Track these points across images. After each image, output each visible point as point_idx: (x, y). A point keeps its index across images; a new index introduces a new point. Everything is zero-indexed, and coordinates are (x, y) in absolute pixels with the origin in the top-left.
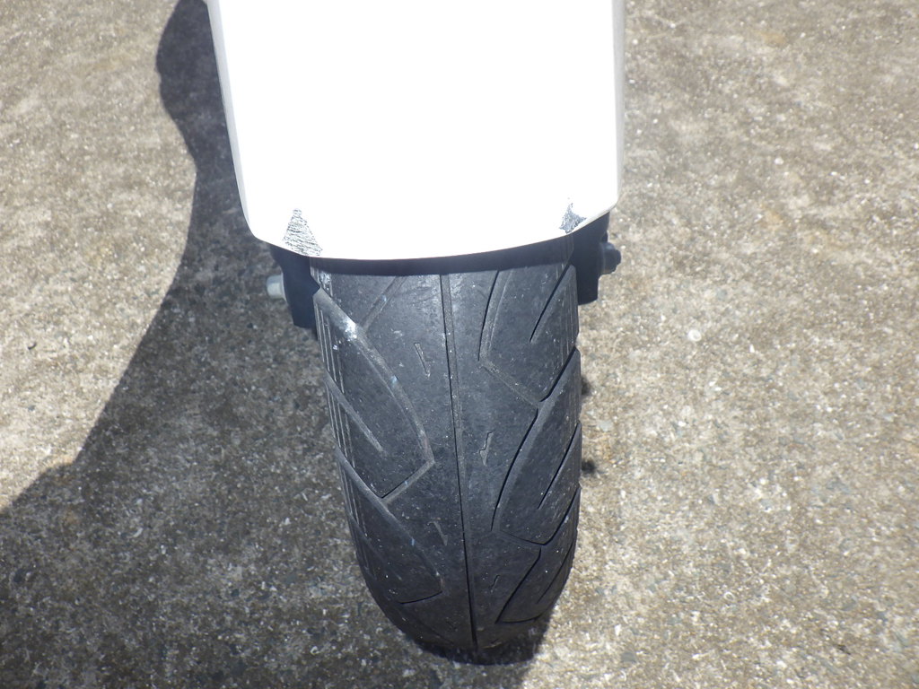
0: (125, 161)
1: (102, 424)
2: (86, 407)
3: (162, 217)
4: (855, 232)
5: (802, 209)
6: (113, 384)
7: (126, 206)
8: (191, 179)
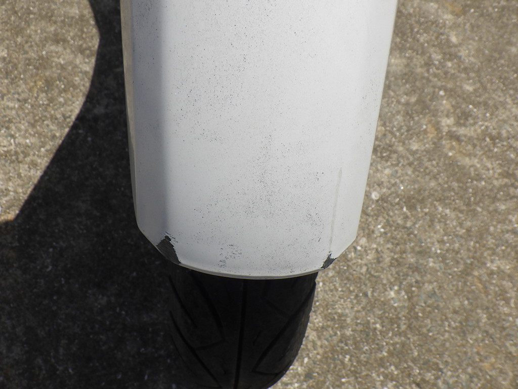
0: (55, 22)
1: (31, 199)
2: (22, 186)
3: (76, 66)
4: (474, 146)
5: (448, 126)
6: (39, 174)
7: (54, 54)
8: (95, 43)
